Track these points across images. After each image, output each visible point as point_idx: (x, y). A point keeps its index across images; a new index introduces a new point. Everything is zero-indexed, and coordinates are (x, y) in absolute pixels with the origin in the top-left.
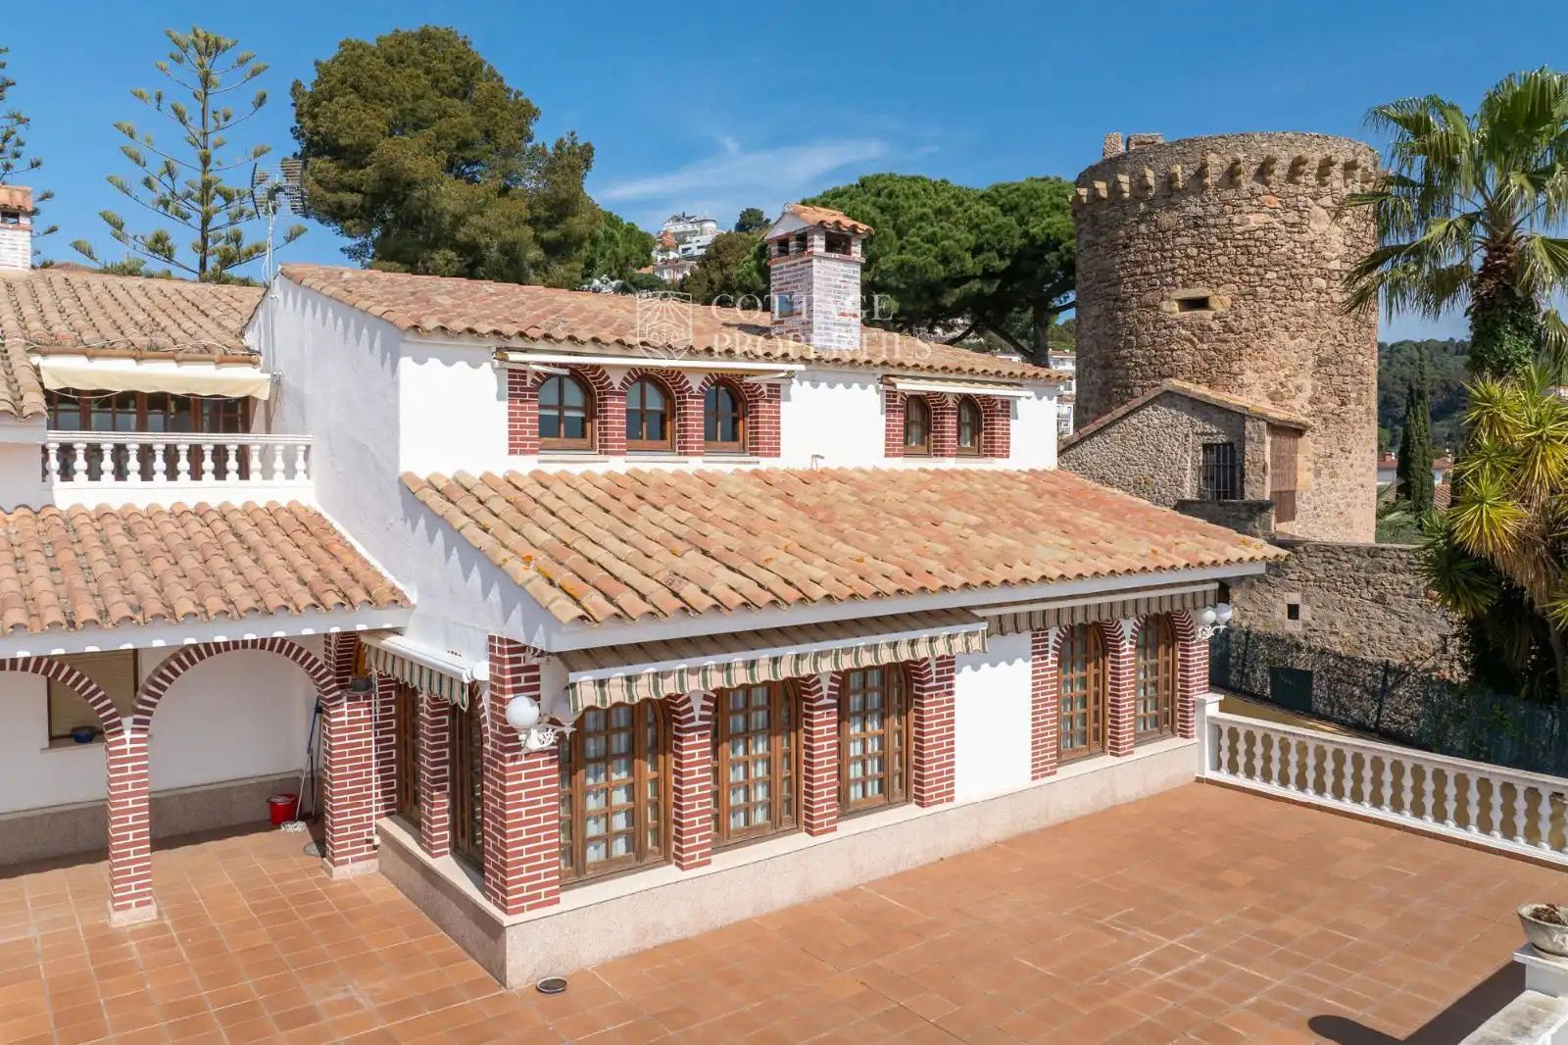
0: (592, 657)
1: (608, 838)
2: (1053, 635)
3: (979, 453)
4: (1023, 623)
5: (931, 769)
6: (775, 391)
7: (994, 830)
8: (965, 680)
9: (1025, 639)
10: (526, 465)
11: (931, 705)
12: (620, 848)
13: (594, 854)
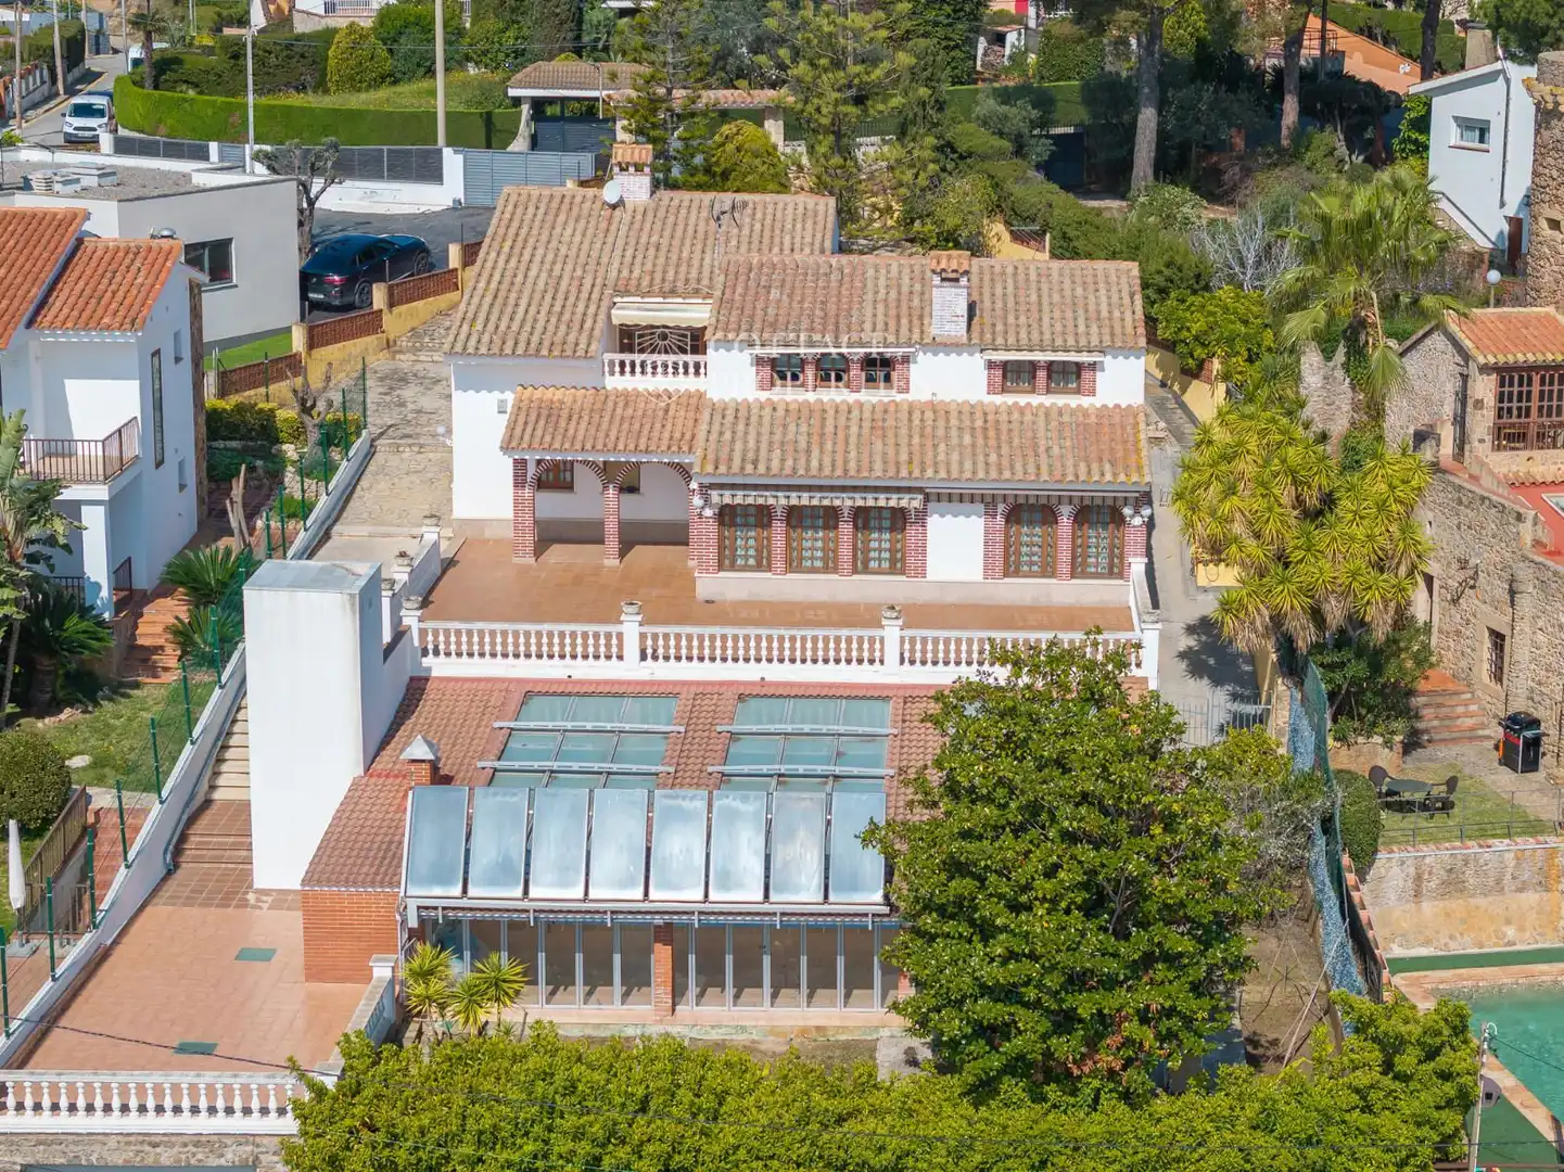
0: (722, 486)
1: (746, 557)
2: (1001, 507)
3: (1078, 391)
4: (978, 498)
5: (911, 560)
6: (906, 360)
7: (952, 597)
8: (934, 522)
9: (981, 507)
10: (764, 396)
11: (911, 531)
12: (752, 562)
13: (740, 562)
